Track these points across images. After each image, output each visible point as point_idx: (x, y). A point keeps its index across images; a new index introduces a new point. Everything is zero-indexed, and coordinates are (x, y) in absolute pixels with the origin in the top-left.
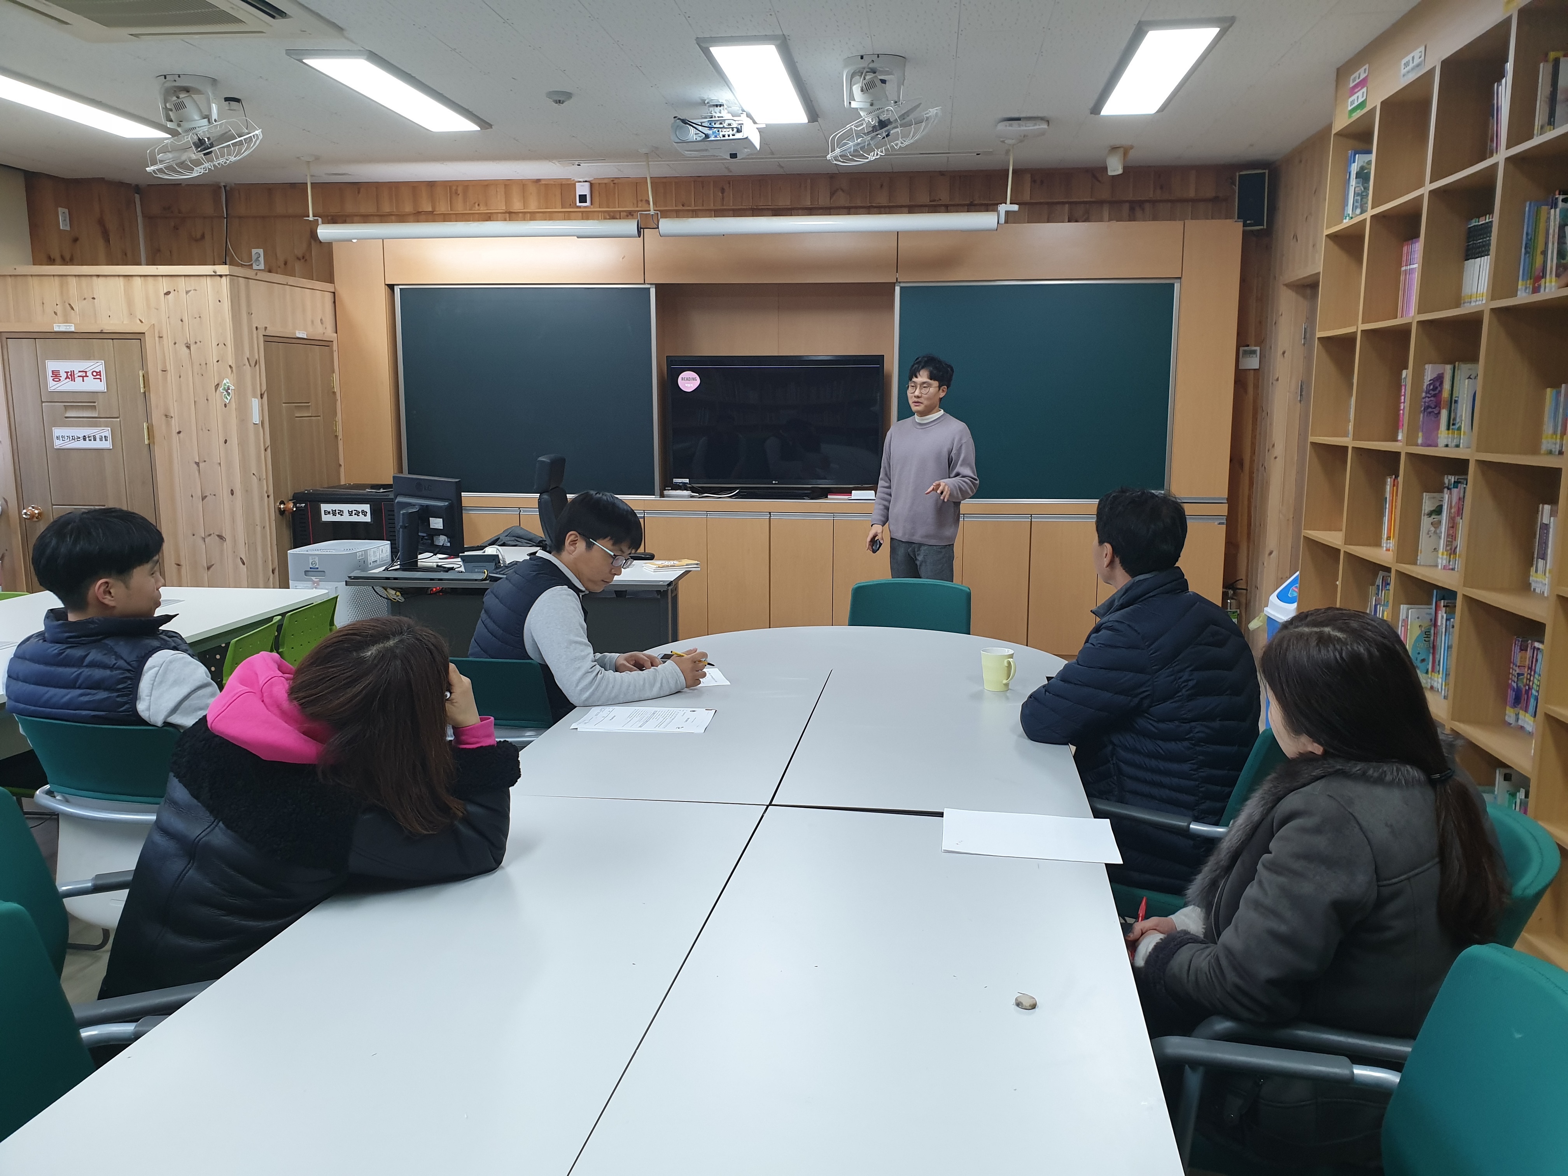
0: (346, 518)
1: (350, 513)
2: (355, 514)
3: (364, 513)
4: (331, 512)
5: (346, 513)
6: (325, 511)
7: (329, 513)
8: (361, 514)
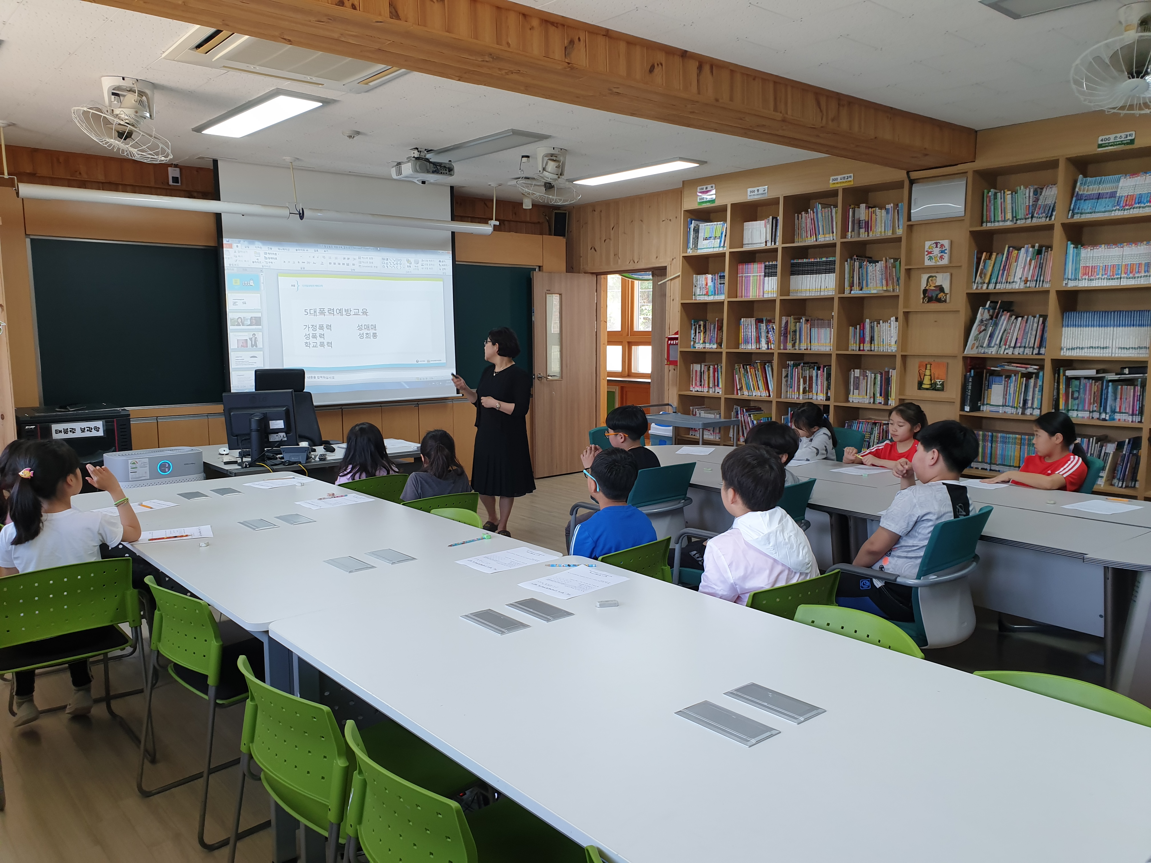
0: (78, 434)
1: (83, 430)
2: (88, 431)
3: (97, 429)
4: (63, 431)
5: (78, 431)
6: (56, 430)
7: (61, 432)
8: (93, 430)
